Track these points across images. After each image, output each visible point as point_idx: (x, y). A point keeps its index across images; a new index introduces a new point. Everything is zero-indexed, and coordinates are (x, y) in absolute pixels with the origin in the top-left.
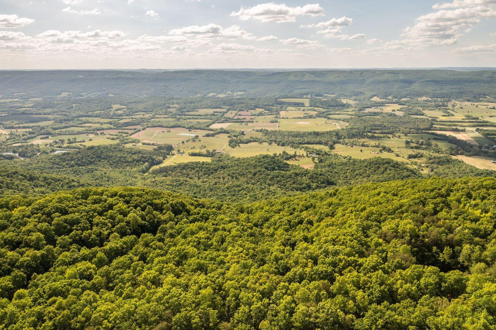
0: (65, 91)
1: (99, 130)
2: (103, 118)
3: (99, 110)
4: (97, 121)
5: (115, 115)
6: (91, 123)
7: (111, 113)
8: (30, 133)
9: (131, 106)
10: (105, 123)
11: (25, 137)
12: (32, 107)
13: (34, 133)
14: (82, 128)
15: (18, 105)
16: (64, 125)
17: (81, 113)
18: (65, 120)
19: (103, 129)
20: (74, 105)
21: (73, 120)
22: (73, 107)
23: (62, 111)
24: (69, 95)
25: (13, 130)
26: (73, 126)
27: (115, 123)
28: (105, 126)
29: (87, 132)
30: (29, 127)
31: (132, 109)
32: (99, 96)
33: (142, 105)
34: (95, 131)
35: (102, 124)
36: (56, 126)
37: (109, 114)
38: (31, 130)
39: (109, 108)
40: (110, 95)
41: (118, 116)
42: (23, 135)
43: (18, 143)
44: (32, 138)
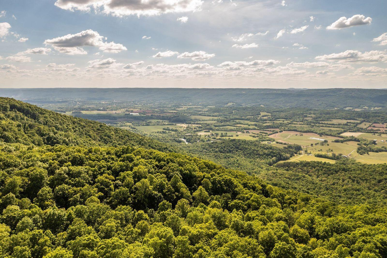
0: (231, 102)
1: (245, 129)
2: (252, 121)
3: (250, 116)
4: (246, 123)
5: (261, 119)
6: (242, 124)
7: (258, 118)
8: (199, 127)
9: (275, 113)
10: (252, 125)
11: (196, 130)
12: (207, 111)
13: (201, 128)
14: (234, 127)
15: (200, 109)
16: (223, 124)
17: (237, 117)
18: (225, 121)
19: (249, 129)
20: (234, 111)
21: (230, 121)
22: (232, 113)
23: (225, 115)
24: (233, 104)
25: (190, 125)
26: (229, 125)
27: (259, 125)
28: (251, 127)
29: (237, 130)
30: (200, 124)
31: (275, 116)
32: (253, 106)
33: (284, 113)
34: (242, 130)
35: (249, 126)
36: (217, 125)
37: (256, 118)
38: (200, 125)
39: (257, 115)
40: (261, 106)
41: (263, 120)
42: (195, 128)
43: (190, 133)
44: (200, 131)
